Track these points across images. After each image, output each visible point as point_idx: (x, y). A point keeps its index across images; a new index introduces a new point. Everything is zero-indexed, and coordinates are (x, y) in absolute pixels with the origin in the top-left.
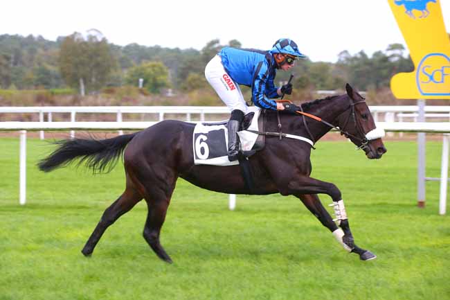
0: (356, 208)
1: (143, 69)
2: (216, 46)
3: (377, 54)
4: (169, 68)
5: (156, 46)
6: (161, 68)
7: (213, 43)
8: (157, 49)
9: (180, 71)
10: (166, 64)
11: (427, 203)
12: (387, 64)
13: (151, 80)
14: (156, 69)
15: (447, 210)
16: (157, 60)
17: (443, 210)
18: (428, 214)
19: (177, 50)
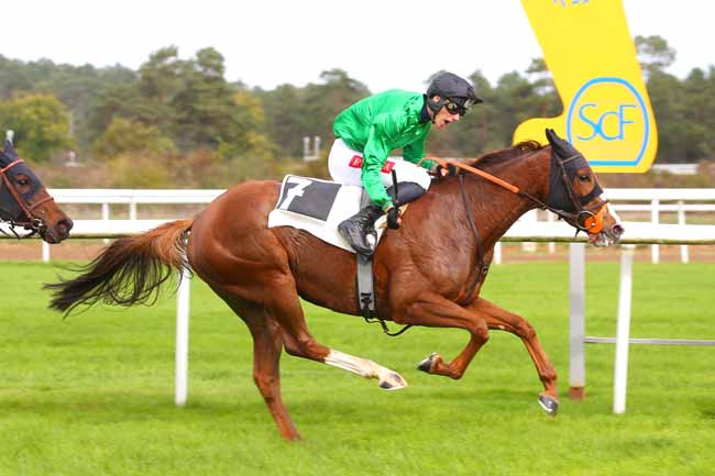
0: (439, 401)
1: (15, 109)
2: (171, 60)
3: (510, 79)
4: (70, 107)
5: (42, 60)
6: (53, 109)
7: (162, 55)
8: (44, 69)
9: (93, 114)
10: (63, 99)
11: (586, 390)
12: (529, 99)
13: (32, 134)
14: (43, 110)
15: (627, 405)
16: (44, 91)
17: (620, 405)
18: (588, 413)
19: (88, 69)
